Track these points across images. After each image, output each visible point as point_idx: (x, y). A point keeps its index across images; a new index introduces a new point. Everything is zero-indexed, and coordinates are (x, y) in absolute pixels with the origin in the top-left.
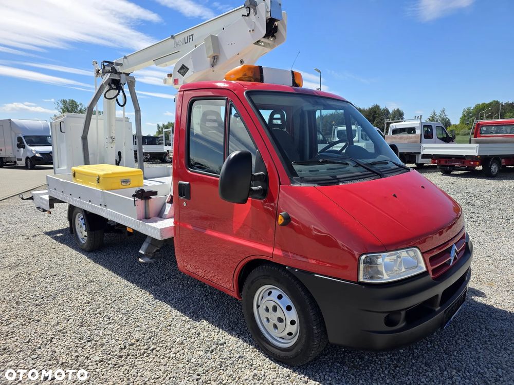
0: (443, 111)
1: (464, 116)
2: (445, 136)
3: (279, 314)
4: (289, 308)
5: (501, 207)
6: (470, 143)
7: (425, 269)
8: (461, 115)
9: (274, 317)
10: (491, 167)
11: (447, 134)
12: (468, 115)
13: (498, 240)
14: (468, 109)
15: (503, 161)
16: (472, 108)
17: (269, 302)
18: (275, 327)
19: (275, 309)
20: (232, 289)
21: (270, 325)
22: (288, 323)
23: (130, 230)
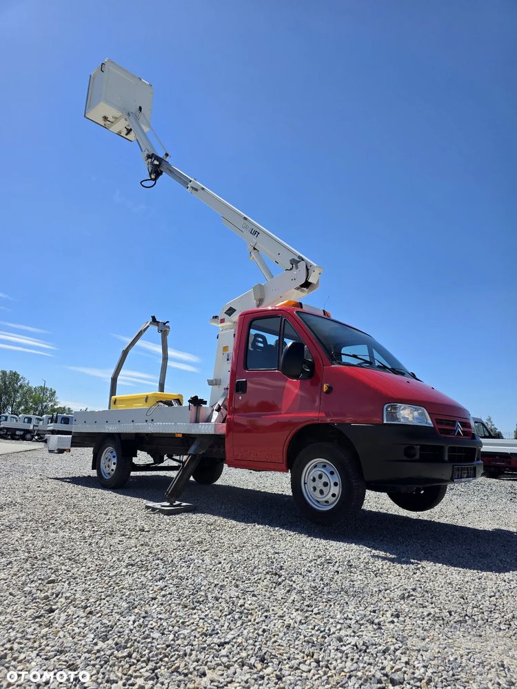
7: (432, 426)
9: (319, 484)
17: (315, 472)
18: (322, 492)
19: (320, 477)
20: (281, 461)
21: (317, 493)
22: (332, 484)
23: (179, 436)
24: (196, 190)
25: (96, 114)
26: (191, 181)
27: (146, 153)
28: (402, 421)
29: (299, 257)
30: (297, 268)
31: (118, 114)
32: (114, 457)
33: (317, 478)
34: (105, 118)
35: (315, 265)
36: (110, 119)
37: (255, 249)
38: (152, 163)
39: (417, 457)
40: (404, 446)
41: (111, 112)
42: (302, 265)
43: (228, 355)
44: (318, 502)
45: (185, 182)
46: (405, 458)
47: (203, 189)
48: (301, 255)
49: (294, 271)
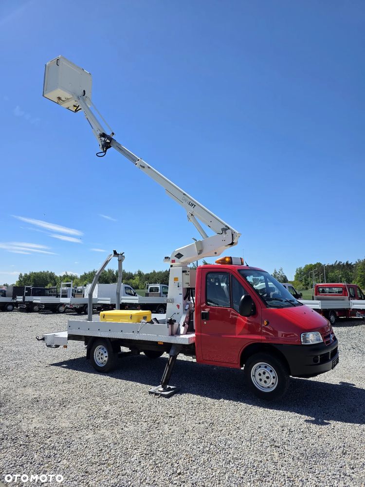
0: (281, 270)
1: (298, 274)
2: (295, 293)
3: (267, 375)
4: (271, 371)
5: (343, 343)
6: (313, 300)
7: (322, 341)
8: (295, 274)
9: (264, 377)
10: (330, 318)
11: (296, 292)
12: (300, 273)
13: (347, 360)
14: (300, 269)
15: (337, 313)
16: (303, 268)
17: (261, 371)
18: (265, 382)
19: (264, 373)
20: (237, 363)
21: (262, 383)
22: (272, 378)
23: (160, 343)
24: (144, 167)
25: (53, 95)
26: (138, 160)
27: (99, 132)
28: (311, 343)
29: (226, 226)
30: (226, 233)
31: (69, 96)
32: (105, 352)
33: (262, 374)
34: (59, 98)
35: (237, 232)
36: (63, 99)
37: (192, 215)
38: (105, 141)
39: (319, 362)
40: (313, 357)
41: (64, 95)
42: (229, 232)
43: (178, 284)
44: (263, 387)
45: (134, 160)
46: (314, 363)
47: (149, 167)
48: (227, 225)
49: (224, 235)
